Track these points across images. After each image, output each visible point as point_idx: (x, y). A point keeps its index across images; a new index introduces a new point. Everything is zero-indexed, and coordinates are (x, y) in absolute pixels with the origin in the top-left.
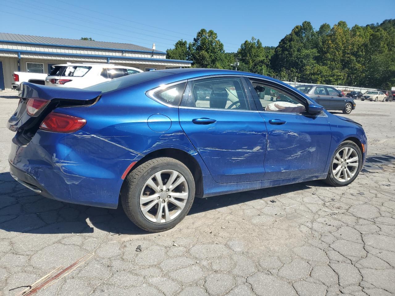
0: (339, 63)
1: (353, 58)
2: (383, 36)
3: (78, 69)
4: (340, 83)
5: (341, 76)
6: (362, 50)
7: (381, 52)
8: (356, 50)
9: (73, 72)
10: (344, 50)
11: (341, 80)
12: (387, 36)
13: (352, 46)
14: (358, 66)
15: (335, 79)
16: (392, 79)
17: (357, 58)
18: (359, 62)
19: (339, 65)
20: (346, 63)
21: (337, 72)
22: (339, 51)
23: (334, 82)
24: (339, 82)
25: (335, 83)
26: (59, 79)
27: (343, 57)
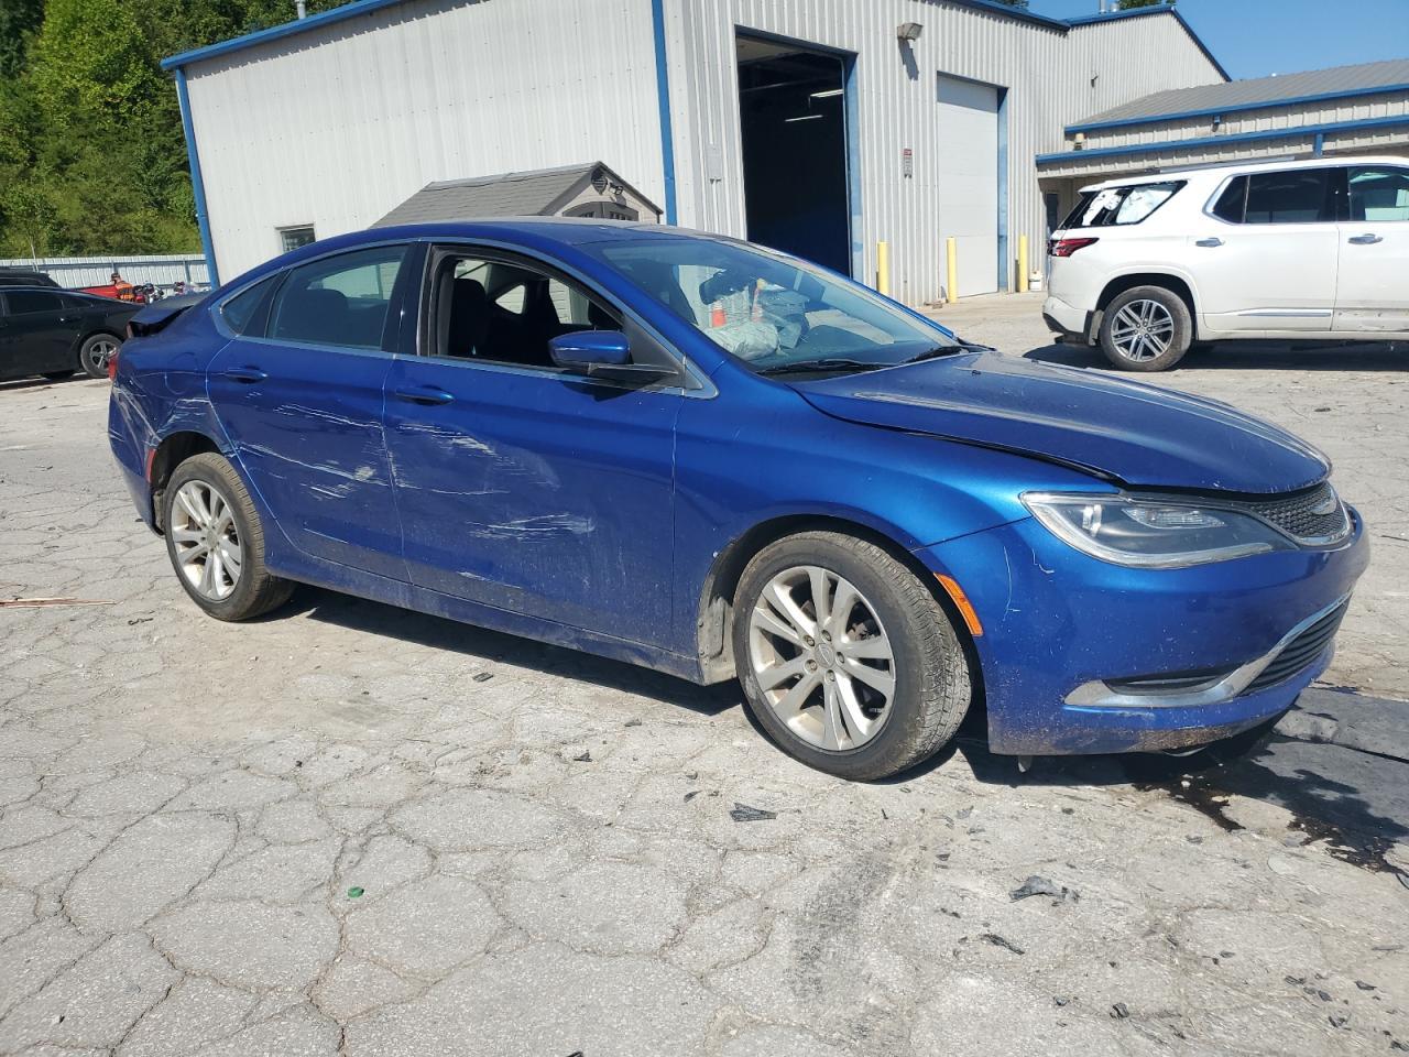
3: (1134, 195)
9: (1113, 207)
26: (1059, 238)
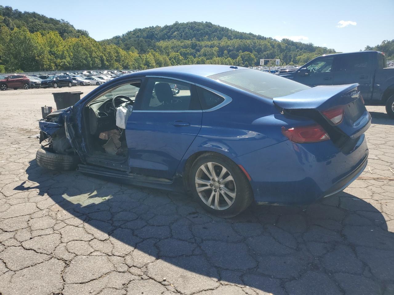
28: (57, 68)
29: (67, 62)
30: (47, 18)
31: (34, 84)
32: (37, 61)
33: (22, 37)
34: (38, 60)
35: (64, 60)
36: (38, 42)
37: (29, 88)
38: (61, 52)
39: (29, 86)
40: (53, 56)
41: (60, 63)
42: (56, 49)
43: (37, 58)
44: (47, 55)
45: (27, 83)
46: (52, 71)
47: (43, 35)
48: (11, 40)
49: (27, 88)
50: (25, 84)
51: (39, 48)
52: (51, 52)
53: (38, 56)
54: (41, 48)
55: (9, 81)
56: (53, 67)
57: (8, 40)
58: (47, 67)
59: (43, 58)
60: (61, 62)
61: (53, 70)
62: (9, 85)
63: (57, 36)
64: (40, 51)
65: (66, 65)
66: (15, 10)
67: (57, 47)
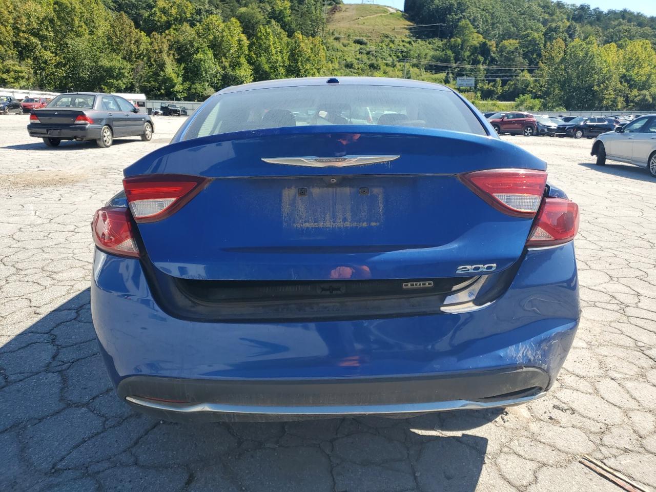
0: (12, 48)
1: (34, 40)
2: (75, 7)
4: (24, 86)
5: (22, 72)
6: (47, 28)
7: (78, 35)
8: (35, 25)
10: (14, 24)
11: (24, 80)
12: (81, 8)
13: (27, 18)
14: (47, 55)
15: (13, 78)
16: (109, 81)
17: (42, 41)
18: (46, 48)
19: (13, 52)
20: (24, 48)
21: (14, 65)
22: (5, 26)
23: (12, 83)
24: (23, 83)
25: (15, 84)
27: (16, 37)
28: (628, 106)
29: (650, 96)
30: (645, 17)
31: (546, 130)
32: (594, 94)
33: (581, 54)
34: (596, 91)
35: (644, 92)
36: (605, 61)
37: (532, 135)
38: (645, 77)
39: (533, 131)
40: (626, 84)
41: (636, 97)
42: (636, 71)
43: (596, 88)
44: (615, 82)
45: (530, 127)
46: (616, 110)
47: (620, 47)
48: (563, 60)
49: (528, 134)
50: (526, 128)
51: (605, 70)
52: (624, 78)
53: (599, 85)
54: (609, 71)
55: (506, 121)
56: (619, 104)
57: (558, 60)
58: (608, 103)
59: (606, 88)
60: (639, 96)
61: (619, 110)
62: (503, 128)
63: (645, 49)
64: (605, 76)
65: (647, 100)
66: (595, 10)
67: (640, 67)
